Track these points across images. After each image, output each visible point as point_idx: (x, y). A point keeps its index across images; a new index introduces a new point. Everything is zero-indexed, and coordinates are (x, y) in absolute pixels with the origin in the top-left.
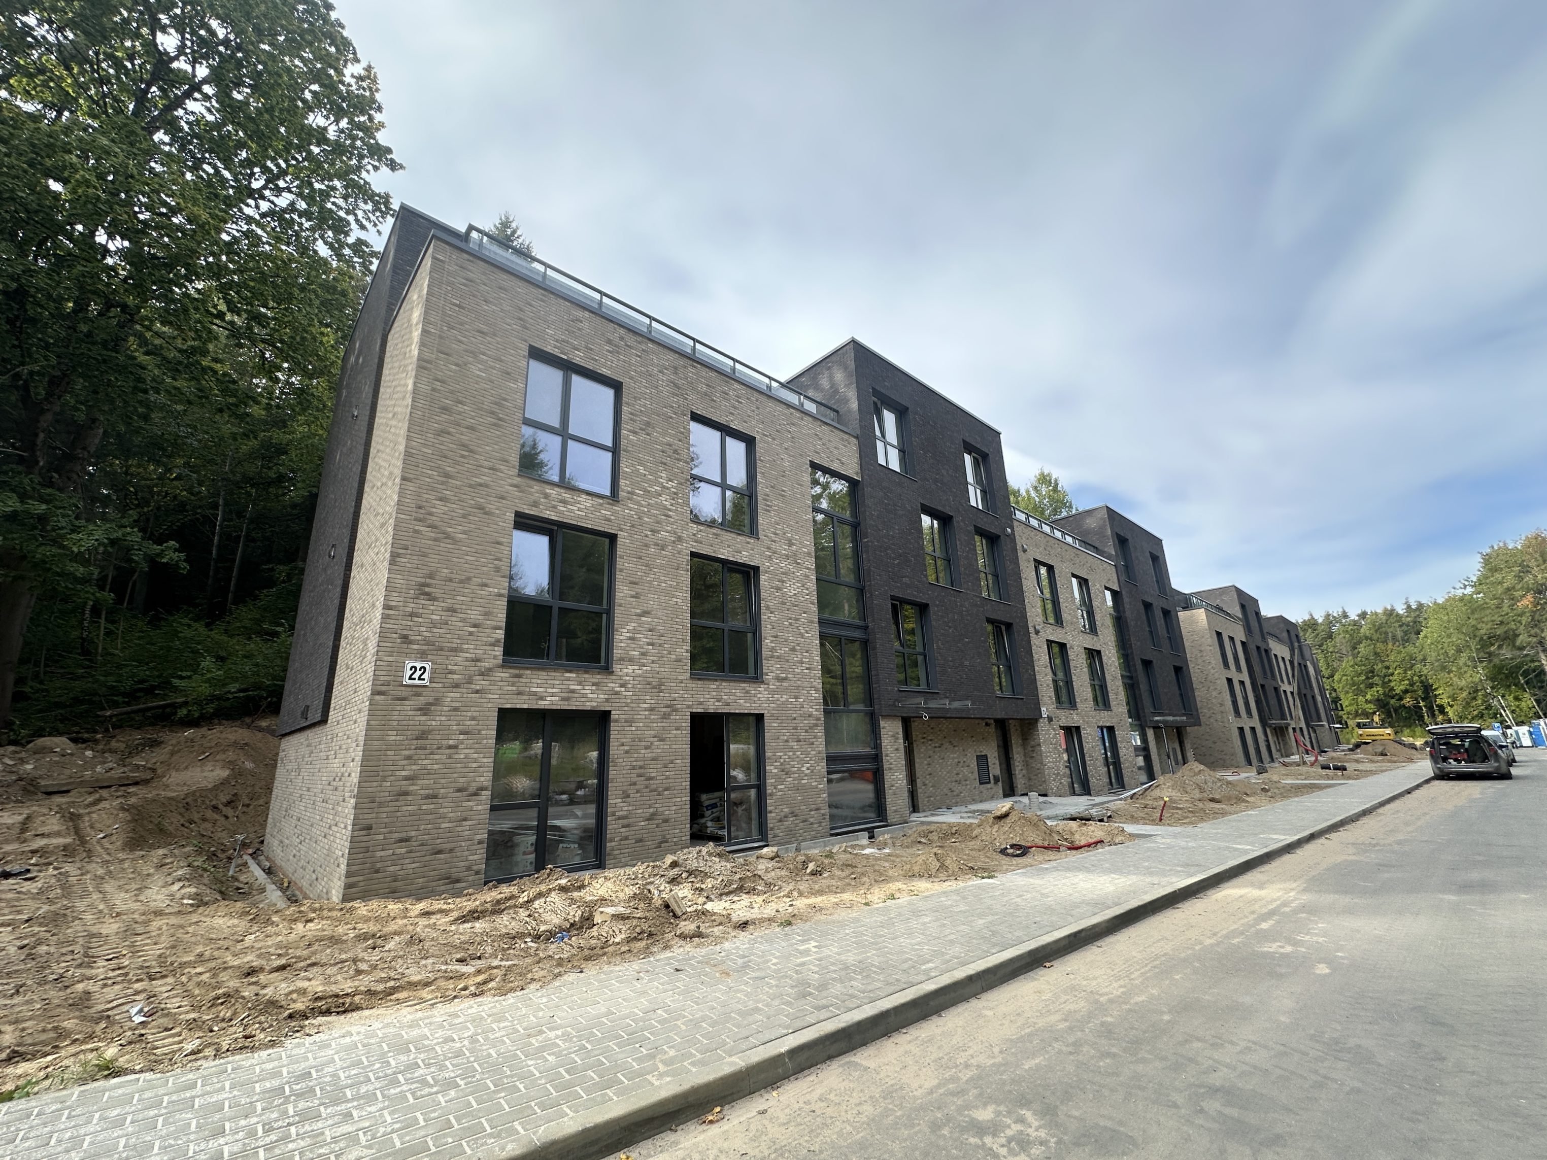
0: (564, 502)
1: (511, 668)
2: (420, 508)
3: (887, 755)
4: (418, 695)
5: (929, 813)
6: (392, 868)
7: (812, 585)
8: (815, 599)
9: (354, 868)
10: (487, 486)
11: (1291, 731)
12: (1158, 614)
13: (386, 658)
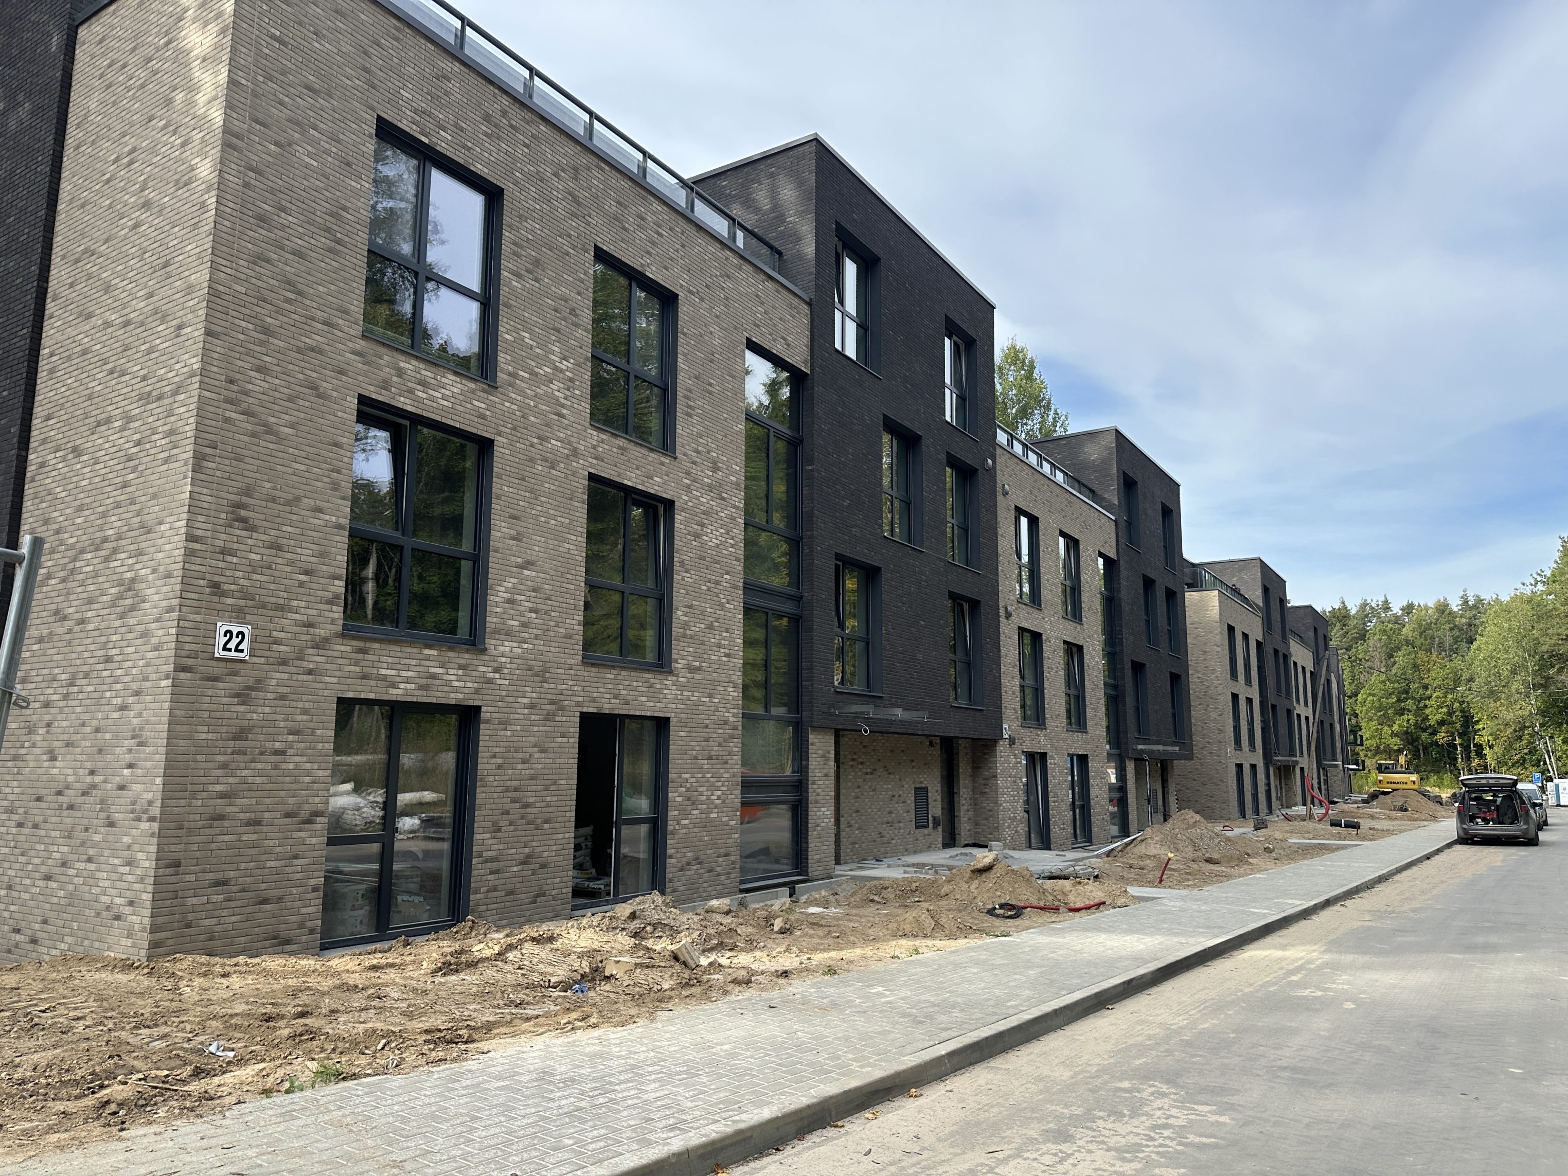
0: (423, 383)
1: (354, 638)
2: (231, 382)
3: (814, 783)
4: (235, 673)
5: (854, 866)
6: (207, 922)
7: (738, 532)
8: (741, 553)
9: (160, 920)
10: (321, 352)
11: (1298, 771)
12: (1161, 595)
13: (192, 617)
